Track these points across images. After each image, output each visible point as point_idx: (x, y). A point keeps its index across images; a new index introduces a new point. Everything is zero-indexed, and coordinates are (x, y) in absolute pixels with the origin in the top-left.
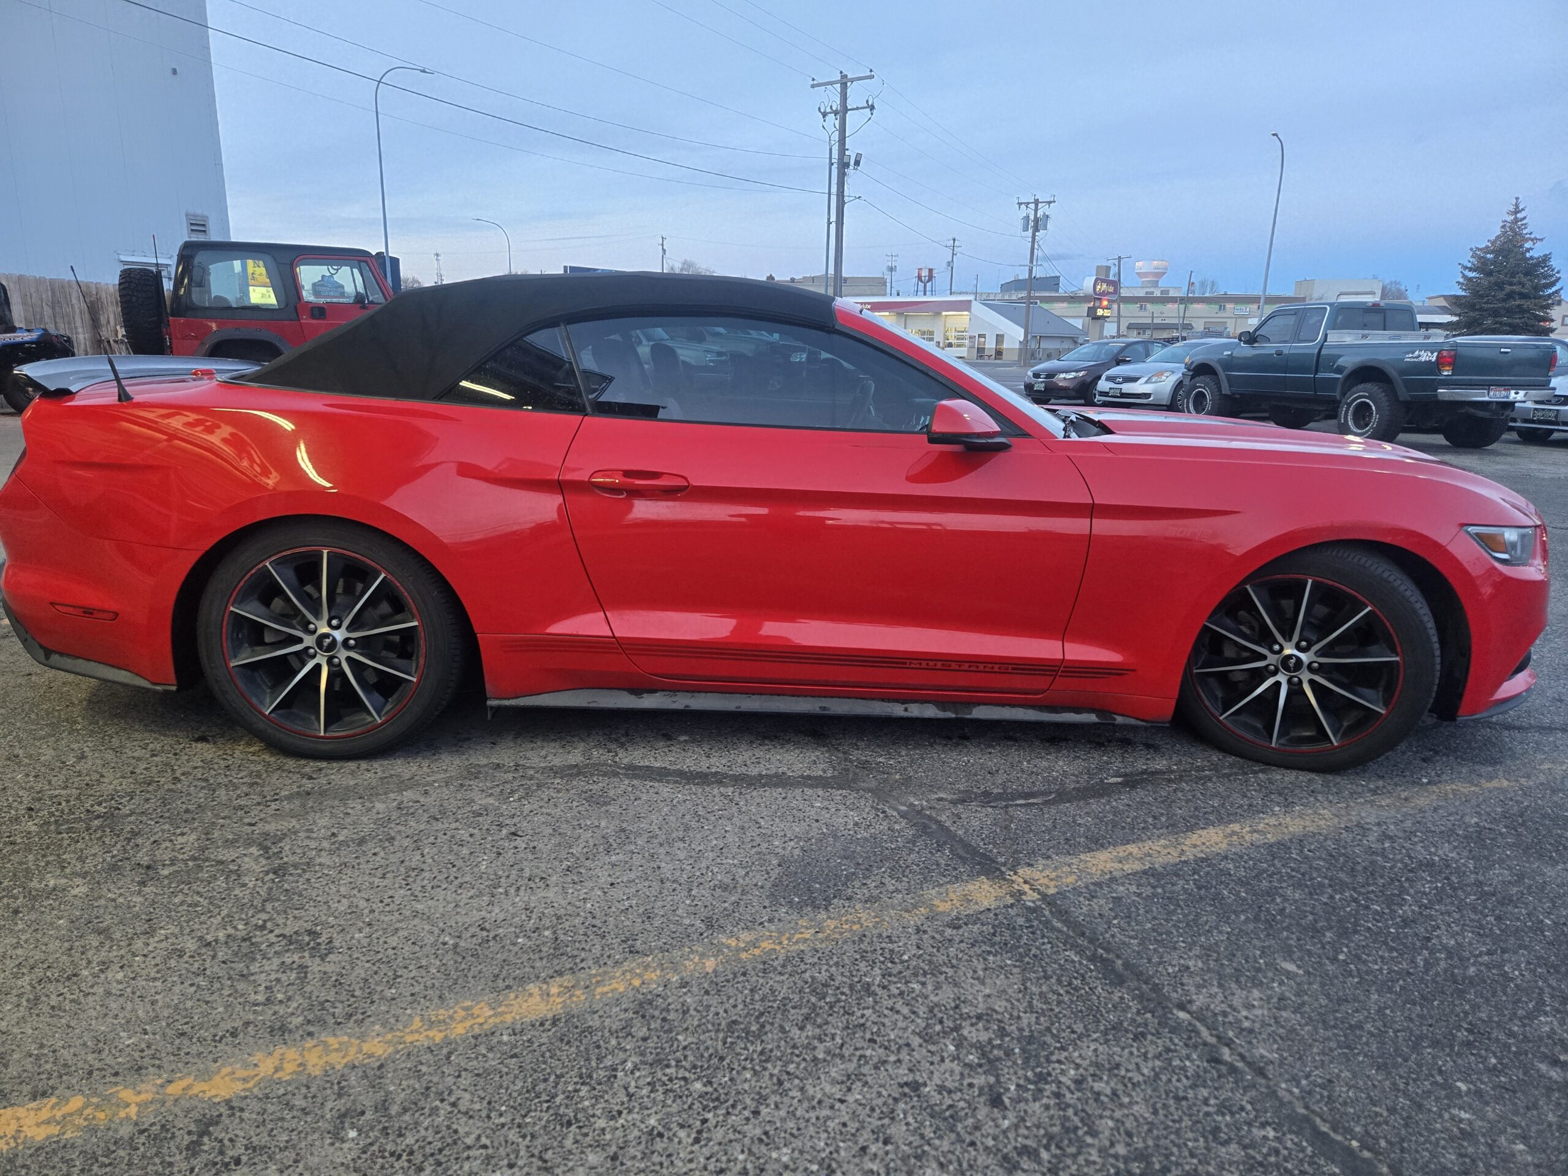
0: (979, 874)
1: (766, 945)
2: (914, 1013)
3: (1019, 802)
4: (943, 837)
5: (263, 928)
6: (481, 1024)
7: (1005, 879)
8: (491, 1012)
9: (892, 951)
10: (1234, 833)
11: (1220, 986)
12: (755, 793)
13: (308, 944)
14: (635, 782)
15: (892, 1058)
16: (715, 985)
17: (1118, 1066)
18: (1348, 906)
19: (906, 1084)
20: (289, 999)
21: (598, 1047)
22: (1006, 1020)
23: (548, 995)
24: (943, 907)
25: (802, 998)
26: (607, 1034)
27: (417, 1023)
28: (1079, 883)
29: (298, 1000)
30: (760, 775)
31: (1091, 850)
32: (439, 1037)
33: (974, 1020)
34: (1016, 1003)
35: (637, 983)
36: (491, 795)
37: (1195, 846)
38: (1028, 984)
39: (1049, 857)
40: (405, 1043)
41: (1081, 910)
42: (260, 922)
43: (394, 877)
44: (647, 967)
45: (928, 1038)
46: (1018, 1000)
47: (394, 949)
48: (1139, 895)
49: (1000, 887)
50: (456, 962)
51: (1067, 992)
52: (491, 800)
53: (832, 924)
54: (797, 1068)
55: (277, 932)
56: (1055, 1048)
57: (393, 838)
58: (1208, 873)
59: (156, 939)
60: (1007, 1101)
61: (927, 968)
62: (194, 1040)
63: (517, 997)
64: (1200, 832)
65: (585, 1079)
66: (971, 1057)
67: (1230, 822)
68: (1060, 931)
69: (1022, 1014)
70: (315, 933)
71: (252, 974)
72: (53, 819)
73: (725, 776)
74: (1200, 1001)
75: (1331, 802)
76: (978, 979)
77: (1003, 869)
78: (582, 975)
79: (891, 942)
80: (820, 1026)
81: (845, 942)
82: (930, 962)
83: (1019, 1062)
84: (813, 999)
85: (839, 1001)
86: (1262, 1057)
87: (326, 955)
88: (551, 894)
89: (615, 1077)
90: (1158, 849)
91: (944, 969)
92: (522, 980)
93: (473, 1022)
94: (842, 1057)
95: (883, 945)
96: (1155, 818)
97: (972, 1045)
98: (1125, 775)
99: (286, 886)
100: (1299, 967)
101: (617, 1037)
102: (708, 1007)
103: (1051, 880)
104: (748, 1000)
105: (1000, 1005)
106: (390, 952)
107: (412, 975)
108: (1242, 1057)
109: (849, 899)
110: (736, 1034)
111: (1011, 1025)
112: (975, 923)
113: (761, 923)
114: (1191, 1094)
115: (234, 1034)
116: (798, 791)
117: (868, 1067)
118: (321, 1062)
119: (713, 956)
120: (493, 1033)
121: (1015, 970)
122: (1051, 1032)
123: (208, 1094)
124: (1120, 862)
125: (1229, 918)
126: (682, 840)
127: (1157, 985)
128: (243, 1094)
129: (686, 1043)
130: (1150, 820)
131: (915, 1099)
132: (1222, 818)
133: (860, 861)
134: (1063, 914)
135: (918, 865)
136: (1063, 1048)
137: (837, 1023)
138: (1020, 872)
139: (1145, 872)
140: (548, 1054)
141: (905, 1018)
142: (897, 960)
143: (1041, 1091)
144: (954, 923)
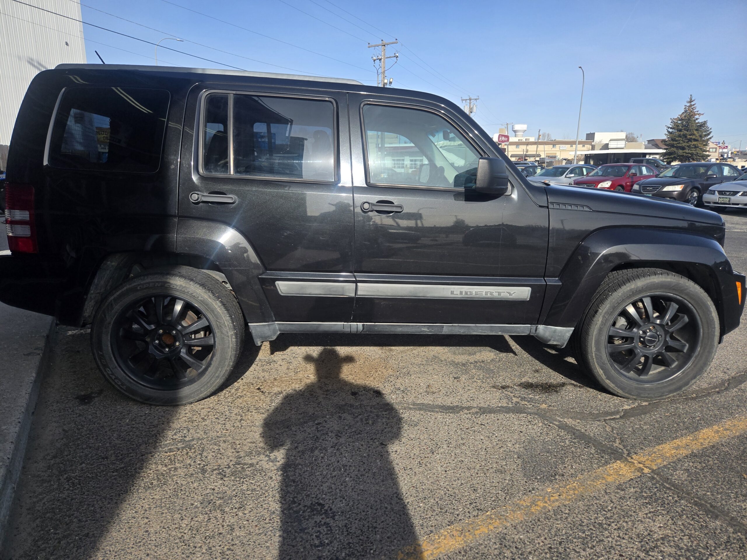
0: (615, 459)
1: (541, 504)
2: (631, 538)
3: (610, 417)
4: (586, 439)
7: (629, 462)
9: (600, 505)
10: (717, 431)
14: (422, 412)
16: (529, 527)
22: (677, 541)
23: (453, 535)
24: (610, 479)
25: (574, 533)
28: (665, 462)
30: (478, 407)
31: (659, 444)
33: (662, 541)
35: (491, 527)
37: (705, 439)
38: (675, 520)
39: (642, 449)
41: (675, 478)
44: (491, 518)
46: (675, 529)
48: (696, 468)
49: (630, 466)
53: (563, 490)
58: (720, 454)
61: (623, 513)
63: (439, 537)
64: (702, 431)
67: (712, 425)
68: (671, 489)
69: (682, 537)
73: (462, 407)
76: (650, 518)
77: (625, 456)
78: (463, 523)
79: (597, 499)
80: (591, 548)
81: (576, 500)
82: (623, 510)
85: (592, 534)
88: (420, 478)
90: (689, 441)
91: (631, 513)
92: (436, 528)
95: (595, 501)
97: (668, 556)
102: (533, 539)
103: (651, 461)
104: (550, 535)
105: (669, 533)
109: (563, 476)
111: (680, 543)
112: (630, 487)
113: (530, 491)
116: (502, 415)
119: (519, 511)
121: (664, 513)
124: (677, 450)
126: (464, 444)
127: (733, 517)
130: (676, 426)
132: (707, 423)
134: (667, 480)
135: (583, 455)
137: (599, 547)
138: (634, 457)
139: (691, 455)
141: (629, 541)
142: (606, 510)
144: (620, 487)
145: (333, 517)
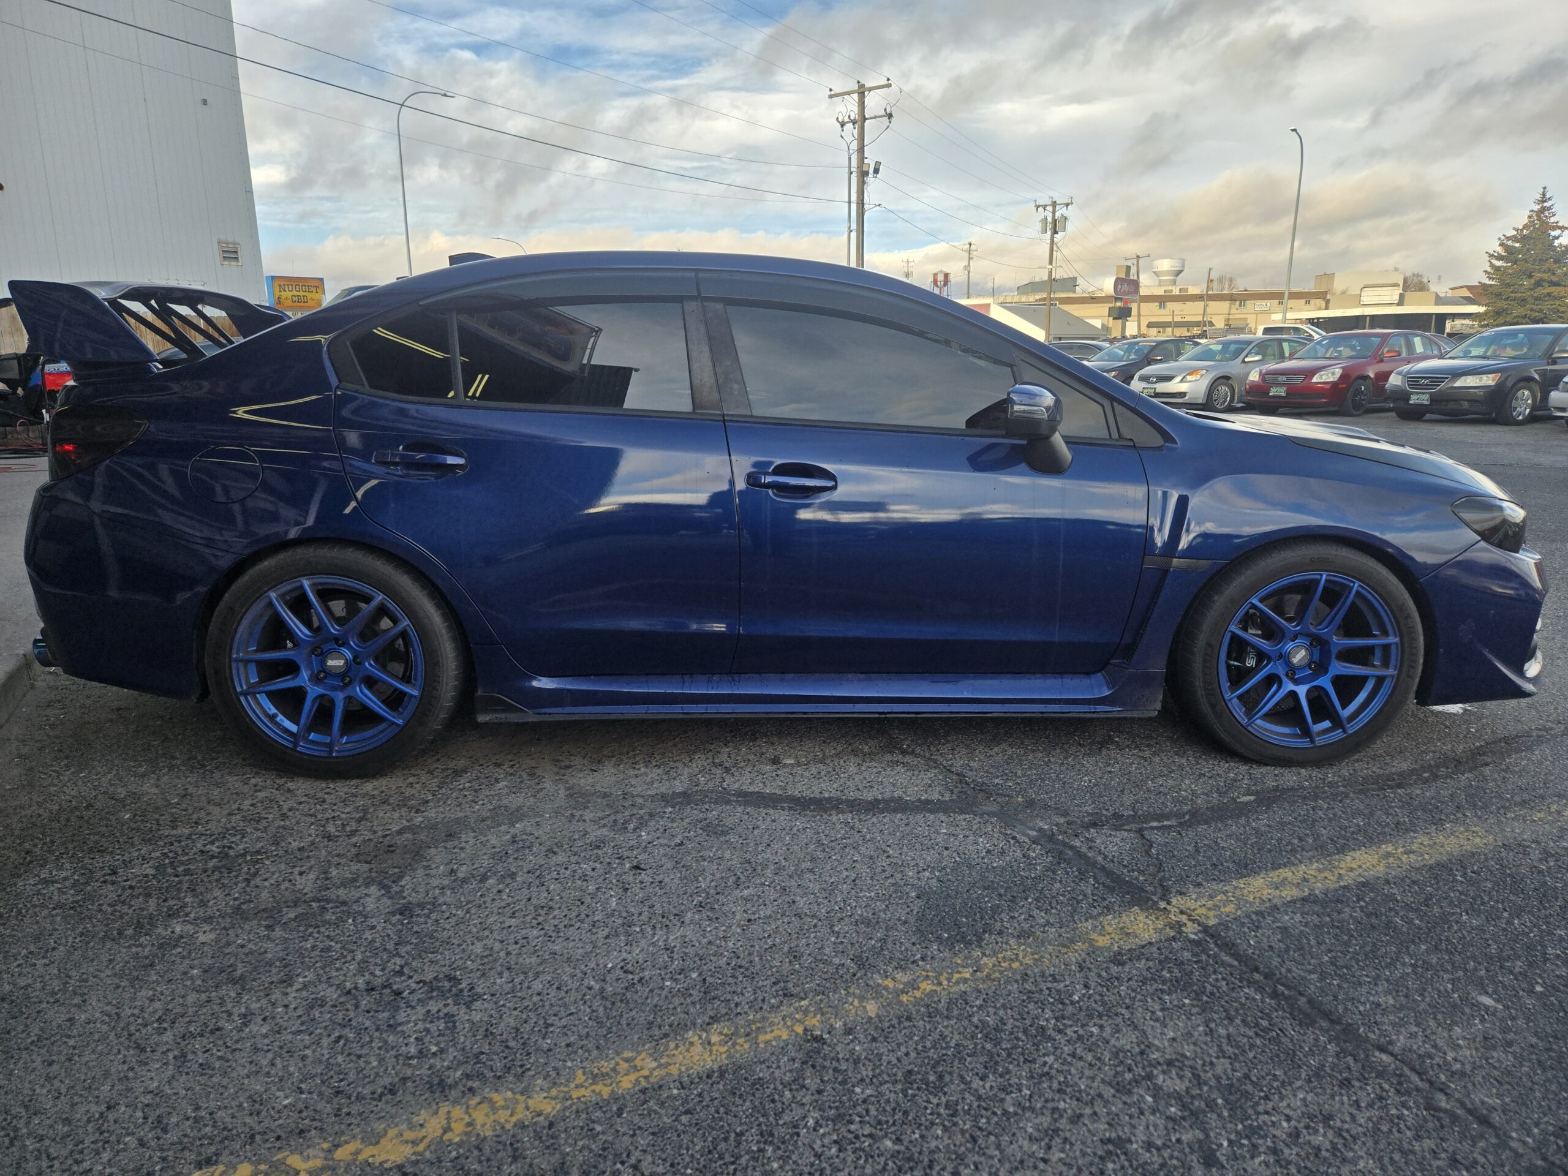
0: (1131, 904)
1: (927, 986)
2: (1099, 1059)
3: (1155, 824)
4: (1085, 865)
5: (400, 973)
6: (646, 1077)
7: (1159, 909)
8: (654, 1064)
9: (1058, 991)
10: (1389, 855)
11: (1418, 1025)
12: (875, 820)
13: (450, 990)
14: (749, 809)
15: (1088, 1111)
16: (881, 1031)
17: (1330, 1117)
18: (1531, 931)
19: (1109, 1140)
20: (442, 1051)
21: (773, 1101)
22: (1199, 1067)
23: (709, 1043)
24: (1102, 941)
25: (976, 1044)
26: (780, 1087)
27: (580, 1077)
28: (1239, 913)
29: (452, 1053)
30: (876, 800)
31: (1242, 876)
32: (606, 1092)
33: (1165, 1067)
34: (1205, 1047)
35: (799, 1029)
36: (604, 826)
37: (1351, 870)
38: (1212, 1025)
39: (1199, 885)
40: (571, 1098)
41: (1249, 943)
42: (398, 968)
43: (524, 916)
44: (806, 1012)
45: (1122, 1089)
46: (1206, 1043)
47: (539, 994)
48: (1307, 924)
49: (1157, 918)
50: (606, 1008)
51: (1257, 1034)
52: (605, 831)
53: (988, 962)
54: (988, 1123)
55: (416, 978)
56: (1260, 1098)
57: (514, 874)
58: (1372, 899)
59: (294, 988)
60: (1223, 1159)
61: (1101, 1009)
62: (353, 1099)
63: (677, 1047)
64: (1352, 853)
65: (766, 1136)
66: (1173, 1109)
67: (1382, 842)
68: (1231, 966)
69: (1214, 1060)
70: (455, 978)
71: (400, 1024)
72: (167, 861)
73: (840, 801)
74: (1401, 1041)
75: (1480, 818)
76: (1157, 1020)
77: (1155, 898)
78: (740, 1021)
79: (1055, 980)
80: (1001, 1076)
81: (1007, 982)
82: (1104, 1004)
83: (1226, 1114)
84: (988, 1046)
85: (1015, 1047)
86: (1483, 1102)
87: (471, 1002)
88: (689, 932)
89: (798, 1135)
90: (1313, 873)
91: (1120, 1010)
92: (679, 1029)
93: (637, 1075)
94: (1032, 1109)
95: (1049, 985)
96: (1300, 839)
97: (1169, 1095)
98: (1257, 793)
99: (416, 928)
100: (1497, 1001)
101: (791, 1090)
102: (879, 1056)
103: (1209, 909)
104: (920, 1047)
105: (1188, 1050)
106: (535, 999)
107: (564, 1022)
108: (1463, 1105)
109: (1000, 933)
110: (915, 1086)
111: (1206, 1072)
112: (1139, 959)
113: (913, 962)
114: (1417, 1147)
115: (393, 1092)
116: (919, 817)
117: (1064, 1121)
118: (489, 1121)
119: (873, 999)
120: (660, 1087)
121: (1194, 1010)
122: (1250, 1080)
123: (379, 1159)
124: (1277, 888)
125: (1408, 948)
126: (811, 871)
127: (1351, 1025)
128: (414, 1158)
129: (864, 1096)
130: (1296, 841)
131: (1123, 1157)
132: (1370, 839)
133: (1002, 891)
134: (1229, 947)
135: (1063, 895)
136: (1267, 1098)
137: (1020, 1074)
138: (1174, 901)
139: (1304, 900)
140: (722, 1110)
141: (1090, 1064)
142: (1067, 1002)
143: (1255, 1146)
144: (1118, 959)
145: (468, 1005)
